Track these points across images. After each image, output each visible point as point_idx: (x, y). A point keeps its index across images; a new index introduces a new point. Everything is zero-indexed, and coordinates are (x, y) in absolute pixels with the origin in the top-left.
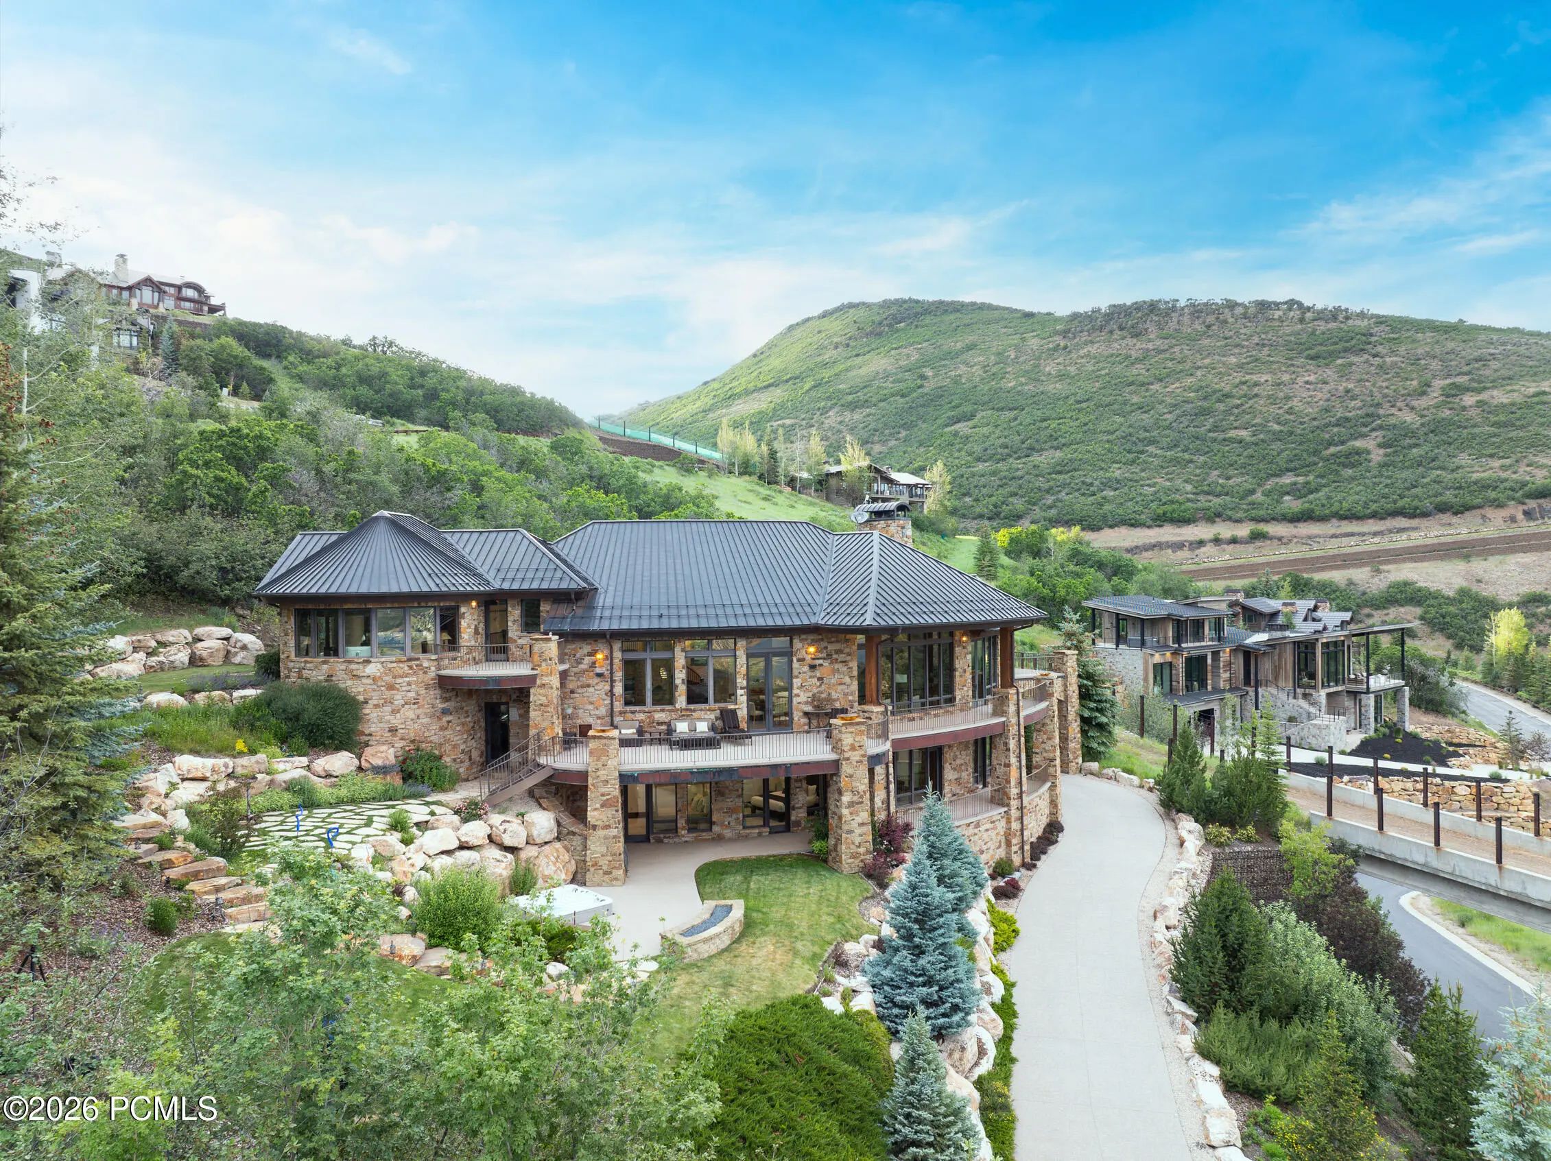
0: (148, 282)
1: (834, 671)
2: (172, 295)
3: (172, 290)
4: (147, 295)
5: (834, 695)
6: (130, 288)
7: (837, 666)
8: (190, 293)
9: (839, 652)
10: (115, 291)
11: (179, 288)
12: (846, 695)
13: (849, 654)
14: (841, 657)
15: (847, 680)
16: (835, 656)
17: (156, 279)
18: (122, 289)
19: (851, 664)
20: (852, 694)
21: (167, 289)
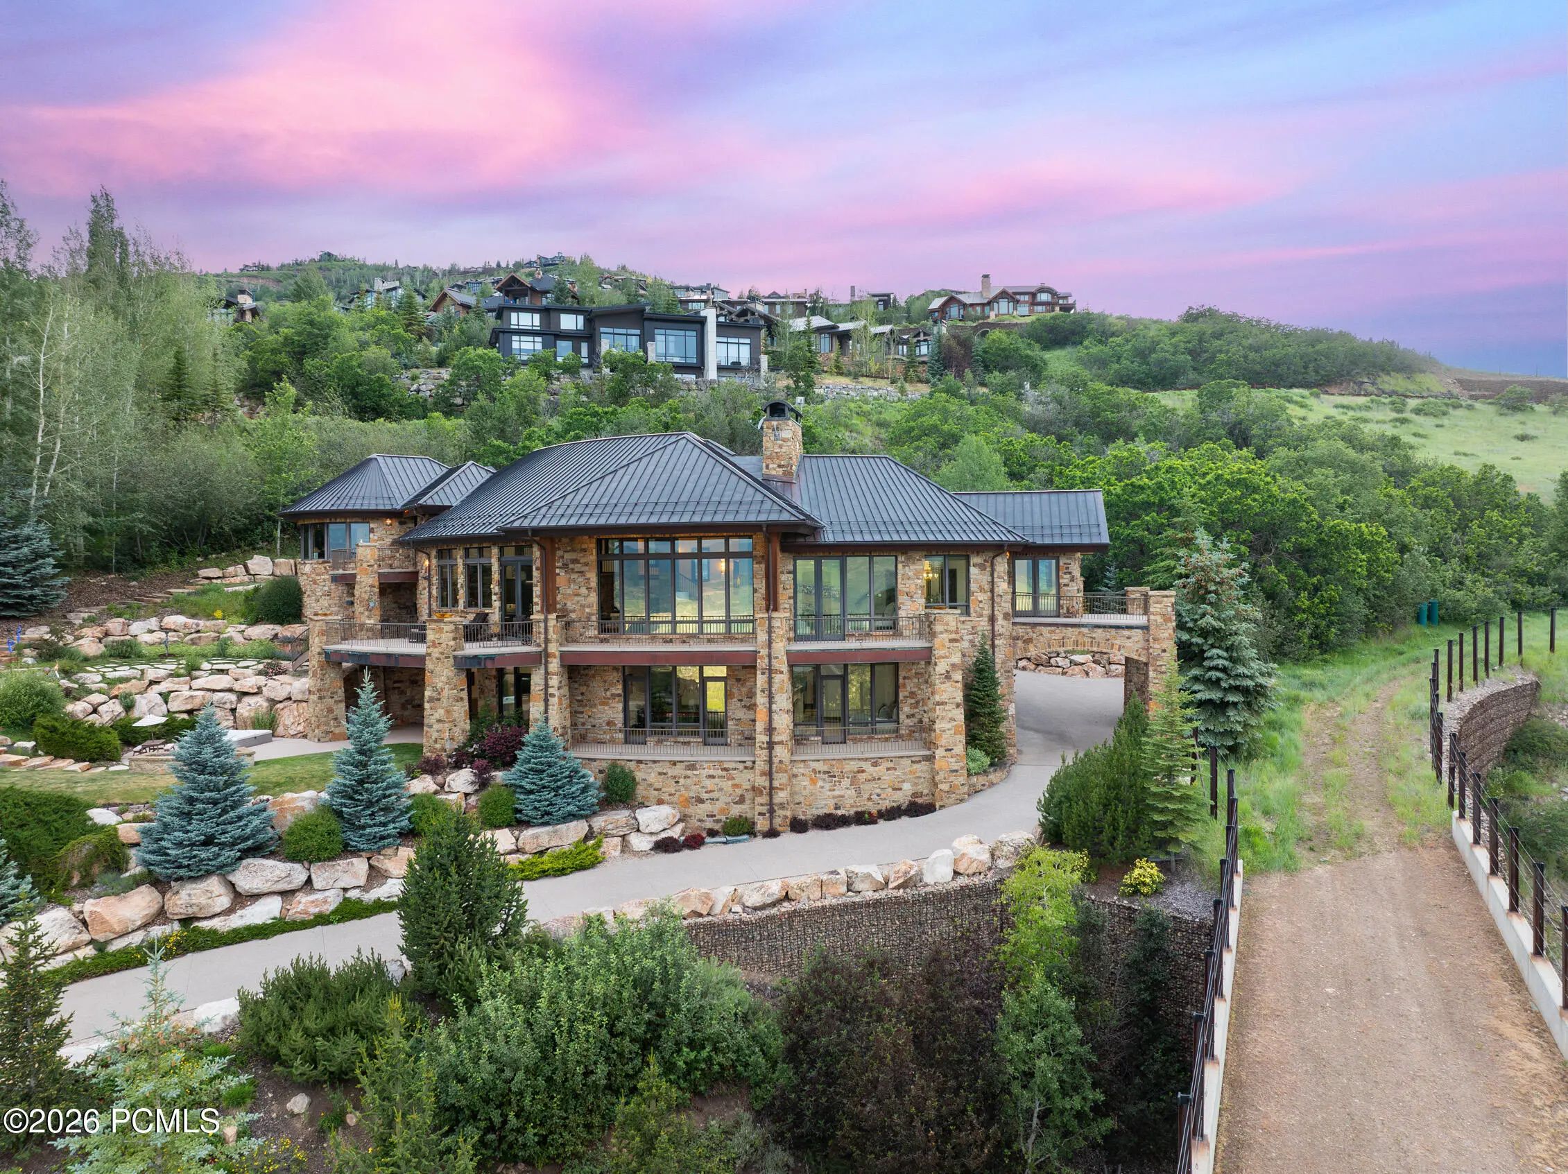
0: (1004, 294)
1: (570, 581)
2: (1025, 302)
3: (1027, 298)
4: (1004, 306)
5: (570, 606)
6: (989, 303)
7: (574, 576)
8: (1044, 297)
9: (575, 561)
10: (978, 309)
11: (1034, 295)
12: (583, 606)
13: (586, 564)
14: (578, 567)
15: (583, 591)
16: (571, 566)
17: (1010, 291)
18: (983, 305)
19: (588, 575)
20: (589, 606)
21: (1022, 298)
